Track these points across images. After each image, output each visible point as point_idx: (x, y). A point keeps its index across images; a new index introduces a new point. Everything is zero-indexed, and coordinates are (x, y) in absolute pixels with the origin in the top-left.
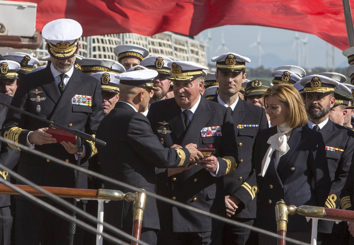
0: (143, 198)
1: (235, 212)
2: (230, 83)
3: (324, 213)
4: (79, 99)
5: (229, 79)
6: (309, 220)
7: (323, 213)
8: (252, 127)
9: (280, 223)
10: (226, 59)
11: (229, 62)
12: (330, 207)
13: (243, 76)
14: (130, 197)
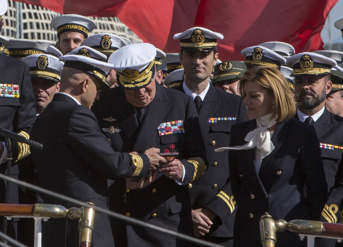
0: (91, 214)
1: (209, 229)
2: (198, 65)
3: (323, 228)
4: (4, 89)
5: (196, 60)
6: (304, 238)
7: (320, 229)
8: (227, 120)
9: (266, 242)
10: (191, 35)
11: (196, 39)
12: (330, 221)
13: (214, 56)
14: (75, 213)
